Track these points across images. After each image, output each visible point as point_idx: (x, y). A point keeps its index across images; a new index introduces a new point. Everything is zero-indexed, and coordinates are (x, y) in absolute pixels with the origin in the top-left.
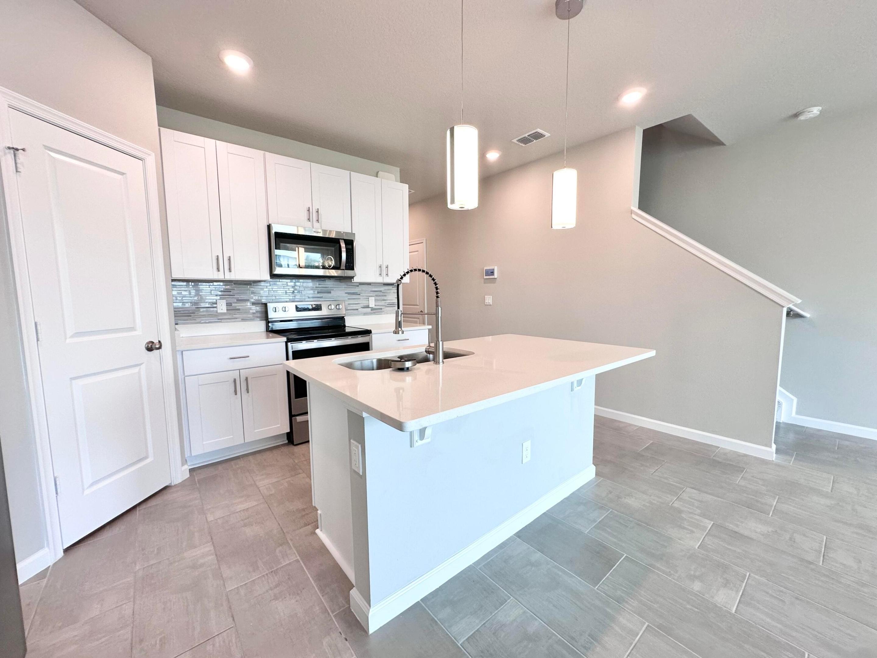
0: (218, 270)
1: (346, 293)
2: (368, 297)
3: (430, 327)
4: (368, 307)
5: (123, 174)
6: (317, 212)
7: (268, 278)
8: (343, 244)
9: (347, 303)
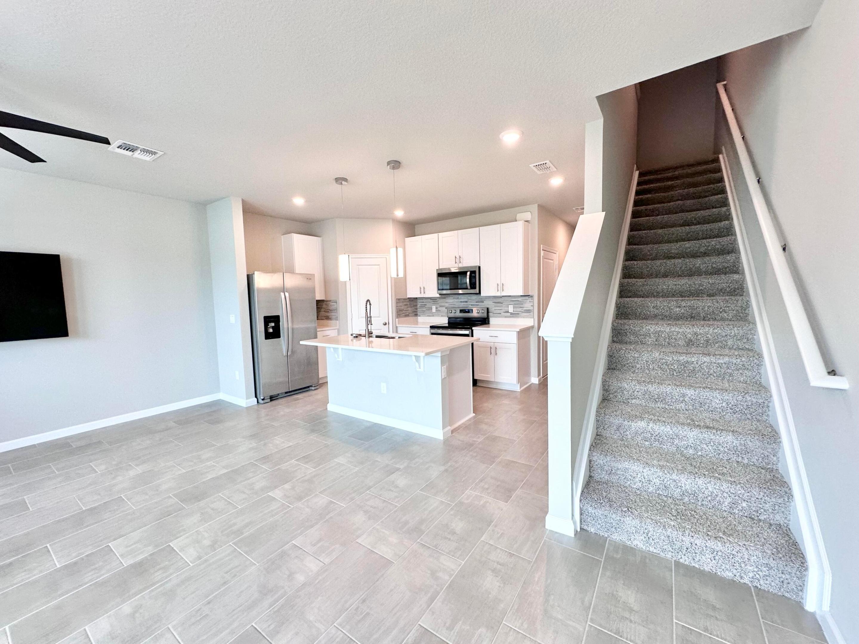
0: (421, 293)
1: (493, 302)
4: (508, 312)
6: (460, 257)
7: (438, 296)
8: (468, 273)
9: (494, 309)
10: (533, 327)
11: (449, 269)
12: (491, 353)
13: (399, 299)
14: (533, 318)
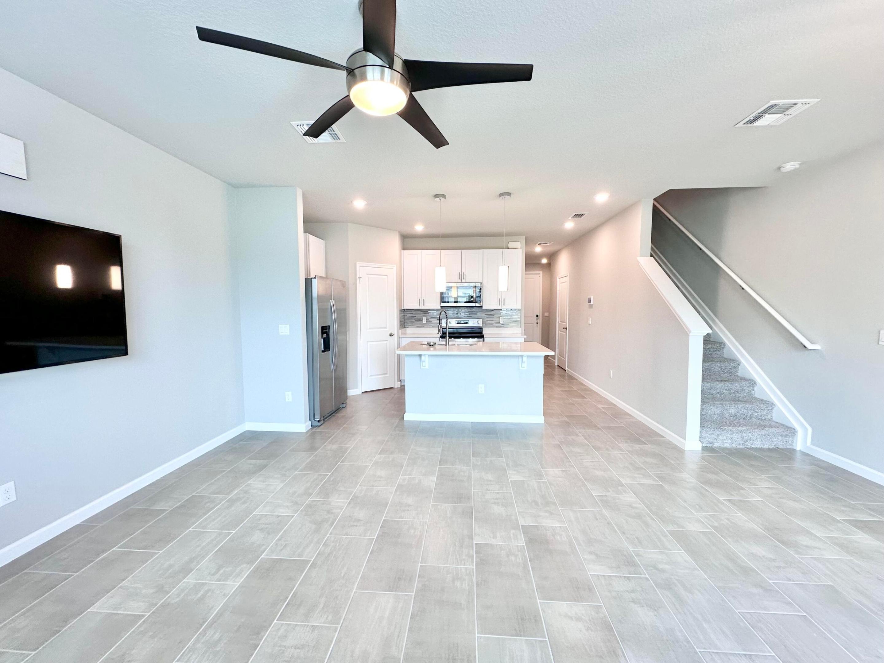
0: (419, 305)
1: (485, 314)
2: (499, 317)
3: (525, 337)
4: (499, 323)
5: (386, 275)
6: (464, 274)
7: (439, 308)
14: (521, 327)
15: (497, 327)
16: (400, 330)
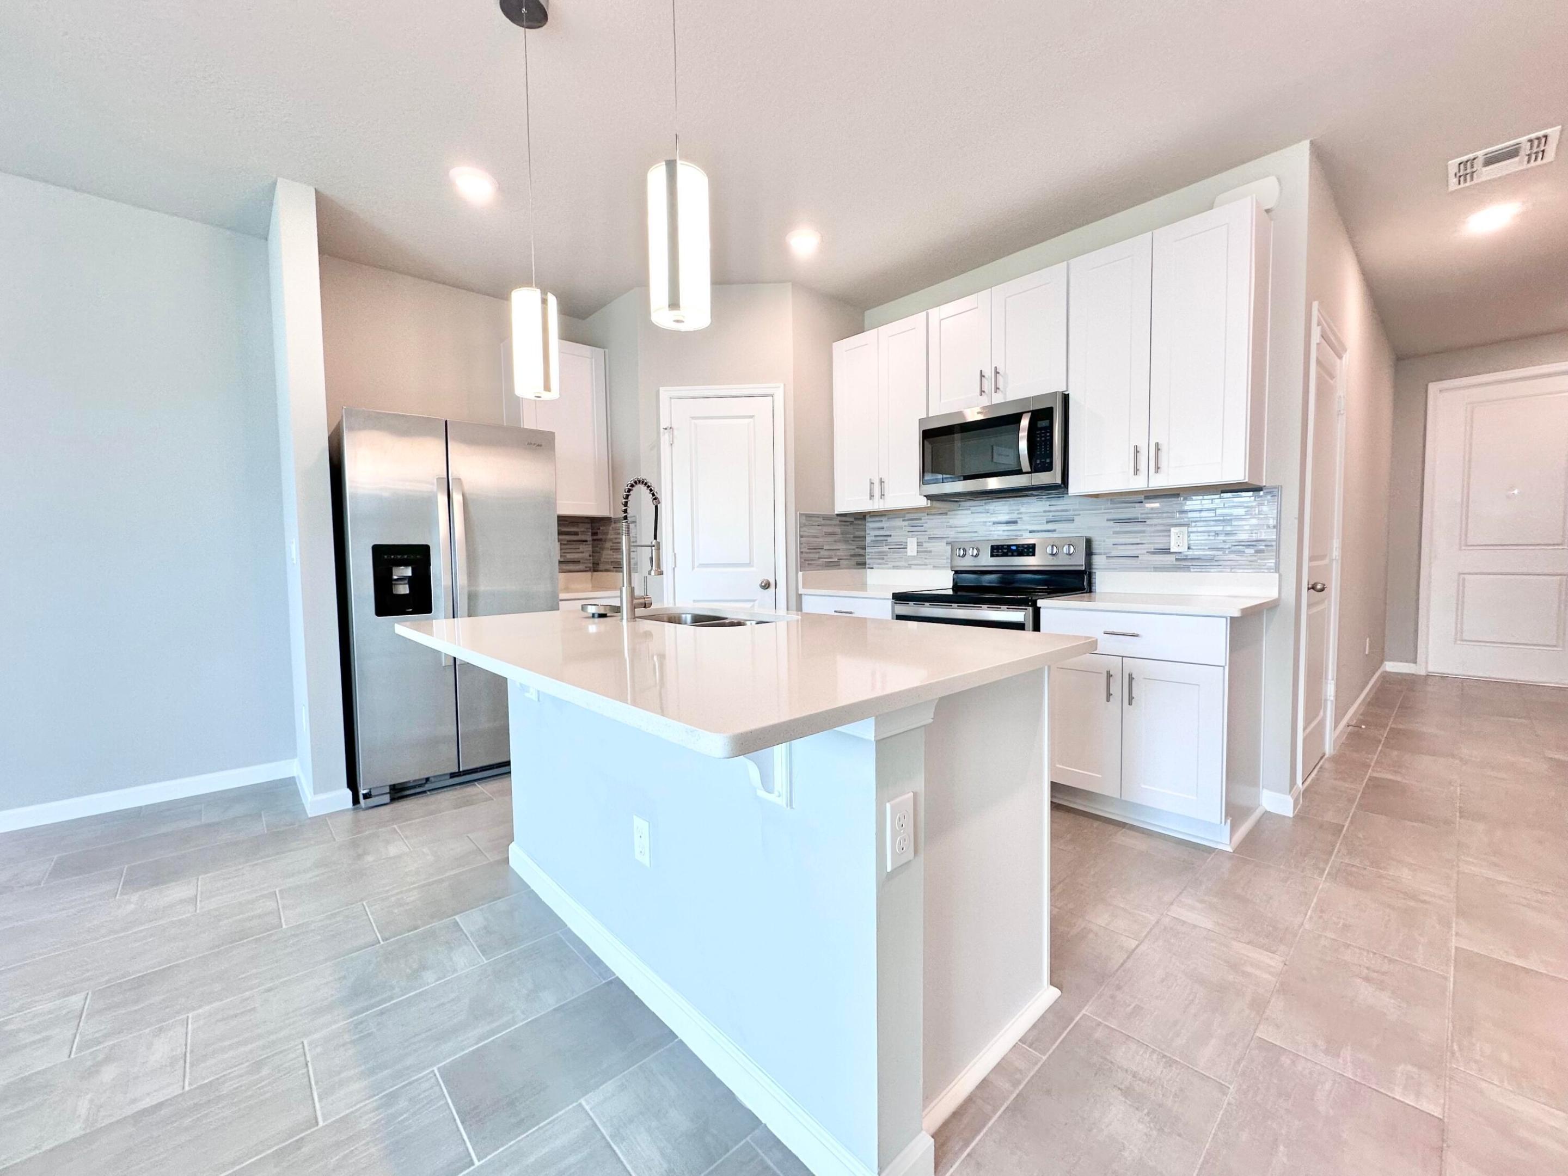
0: (872, 496)
2: (1168, 528)
4: (1166, 551)
5: (752, 417)
6: (997, 373)
7: (923, 502)
8: (1025, 422)
9: (1110, 542)
10: (1271, 606)
11: (960, 414)
12: (1109, 695)
13: (808, 516)
14: (1277, 569)
15: (1157, 569)
16: (800, 574)
